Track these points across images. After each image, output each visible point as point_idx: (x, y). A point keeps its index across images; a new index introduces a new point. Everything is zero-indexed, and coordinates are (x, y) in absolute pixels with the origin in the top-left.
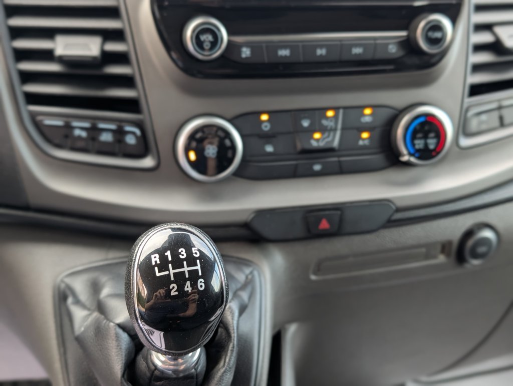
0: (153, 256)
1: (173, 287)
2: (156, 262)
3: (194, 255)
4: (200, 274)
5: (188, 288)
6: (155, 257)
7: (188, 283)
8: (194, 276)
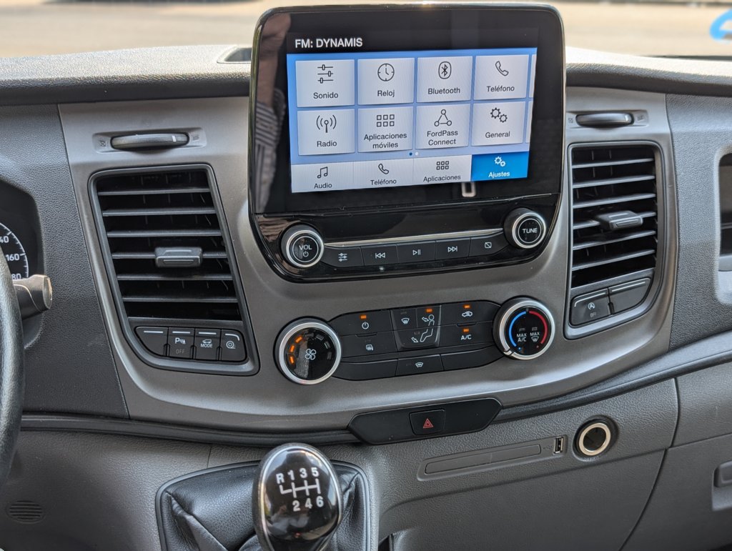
0: (278, 475)
1: (296, 504)
2: (281, 481)
3: (314, 475)
4: (319, 492)
5: (309, 504)
6: (280, 477)
7: (309, 500)
8: (313, 494)
